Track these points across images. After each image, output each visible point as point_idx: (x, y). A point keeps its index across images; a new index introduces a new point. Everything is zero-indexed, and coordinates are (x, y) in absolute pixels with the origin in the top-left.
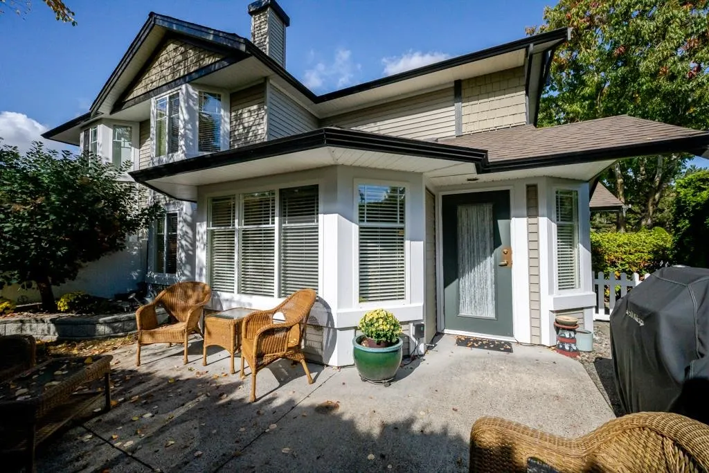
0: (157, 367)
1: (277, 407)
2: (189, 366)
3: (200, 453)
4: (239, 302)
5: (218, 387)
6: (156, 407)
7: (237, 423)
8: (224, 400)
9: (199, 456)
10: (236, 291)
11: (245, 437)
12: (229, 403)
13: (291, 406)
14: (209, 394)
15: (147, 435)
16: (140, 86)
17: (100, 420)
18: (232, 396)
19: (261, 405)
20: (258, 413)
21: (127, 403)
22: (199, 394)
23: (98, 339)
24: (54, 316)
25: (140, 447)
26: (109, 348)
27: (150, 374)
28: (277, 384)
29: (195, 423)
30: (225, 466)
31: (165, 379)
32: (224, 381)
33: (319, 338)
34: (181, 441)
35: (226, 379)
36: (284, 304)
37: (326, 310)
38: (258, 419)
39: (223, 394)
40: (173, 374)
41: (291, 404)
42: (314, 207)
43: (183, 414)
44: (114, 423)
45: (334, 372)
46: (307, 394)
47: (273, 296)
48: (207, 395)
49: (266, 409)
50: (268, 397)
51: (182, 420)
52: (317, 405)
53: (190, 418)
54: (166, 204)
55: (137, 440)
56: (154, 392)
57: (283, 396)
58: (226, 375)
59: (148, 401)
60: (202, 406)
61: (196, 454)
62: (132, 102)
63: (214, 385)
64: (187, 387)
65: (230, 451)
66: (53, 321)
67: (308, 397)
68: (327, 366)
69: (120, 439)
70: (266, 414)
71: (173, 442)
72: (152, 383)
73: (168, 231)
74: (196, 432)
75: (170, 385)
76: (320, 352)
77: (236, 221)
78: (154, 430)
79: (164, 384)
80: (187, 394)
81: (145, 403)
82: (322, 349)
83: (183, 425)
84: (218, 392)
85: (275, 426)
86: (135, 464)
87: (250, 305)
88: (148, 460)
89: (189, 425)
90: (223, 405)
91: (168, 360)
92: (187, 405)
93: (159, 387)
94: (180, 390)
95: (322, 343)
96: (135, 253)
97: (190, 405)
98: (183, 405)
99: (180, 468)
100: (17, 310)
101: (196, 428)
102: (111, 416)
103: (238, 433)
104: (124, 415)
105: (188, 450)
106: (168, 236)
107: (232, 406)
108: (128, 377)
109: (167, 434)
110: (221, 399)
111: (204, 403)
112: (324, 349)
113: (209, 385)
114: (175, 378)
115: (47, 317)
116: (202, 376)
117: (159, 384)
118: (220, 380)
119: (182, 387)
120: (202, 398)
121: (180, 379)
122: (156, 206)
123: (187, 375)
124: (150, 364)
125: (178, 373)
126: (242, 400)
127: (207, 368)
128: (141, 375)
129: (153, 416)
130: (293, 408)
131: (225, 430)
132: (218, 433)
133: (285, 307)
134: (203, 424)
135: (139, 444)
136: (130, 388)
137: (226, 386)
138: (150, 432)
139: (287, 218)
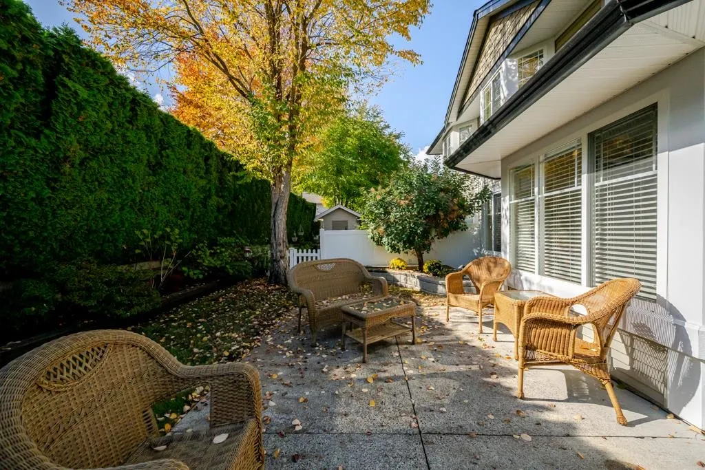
0: (459, 327)
1: (546, 421)
2: (481, 336)
3: (444, 410)
4: (539, 285)
5: (494, 365)
6: (439, 356)
7: (490, 407)
8: (493, 379)
9: (442, 412)
10: (536, 271)
11: (489, 425)
12: (495, 385)
13: (566, 432)
14: (482, 367)
15: (423, 373)
16: (473, 84)
17: (407, 348)
18: (502, 380)
19: (528, 406)
20: (518, 412)
21: (426, 344)
22: (474, 363)
23: (438, 296)
24: (420, 274)
25: (414, 378)
26: (441, 303)
27: (451, 330)
28: (565, 397)
29: (457, 384)
30: (455, 436)
31: (458, 339)
32: (503, 363)
33: (658, 364)
34: (438, 392)
35: (507, 361)
36: (589, 295)
37: (671, 319)
38: (515, 419)
39: (495, 374)
40: (466, 338)
41: (568, 431)
42: (651, 145)
43: (453, 372)
44: (413, 353)
45: (692, 435)
46: (604, 434)
47: (580, 283)
48: (480, 367)
49: (531, 415)
50: (542, 403)
51: (449, 376)
52: (613, 459)
53: (456, 378)
54: (493, 186)
55: (416, 373)
56: (446, 345)
57: (565, 413)
58: (509, 358)
59: (438, 349)
60: (470, 374)
61: (441, 409)
62: (468, 103)
63: (492, 362)
64: (469, 352)
65: (467, 426)
66: (418, 277)
67: (604, 437)
68: (676, 417)
69: (409, 366)
70: (526, 419)
71: (433, 389)
72: (448, 338)
73: (495, 212)
74: (453, 392)
75: (459, 345)
76: (661, 387)
77: (536, 189)
78: (428, 372)
79: (455, 342)
80: (466, 359)
81: (436, 350)
82: (666, 386)
83: (448, 380)
84: (490, 370)
85: (529, 438)
86: (406, 387)
87: (551, 289)
88: (413, 390)
89: (452, 383)
90: (488, 383)
91: (471, 325)
92: (460, 366)
93: (450, 343)
94: (462, 352)
95: (664, 373)
96: (475, 233)
97: (463, 368)
98: (457, 365)
99: (425, 411)
100: (408, 268)
101: (454, 389)
102: (413, 348)
103: (486, 417)
104: (419, 352)
105: (438, 402)
106: (495, 215)
107: (494, 389)
108: (436, 327)
109: (434, 379)
110: (490, 377)
111: (474, 372)
112: (669, 384)
113: (488, 359)
114: (465, 341)
115: (417, 274)
116: (487, 349)
117: (452, 340)
118: (501, 360)
119: (466, 350)
120: (474, 368)
121: (468, 343)
122: (486, 189)
123: (477, 343)
124: (457, 324)
125: (470, 338)
126: (509, 389)
127: (495, 344)
128: (445, 329)
129: (434, 362)
130: (568, 436)
131: (475, 406)
132: (468, 405)
133: (590, 299)
134: (462, 390)
135: (414, 375)
136: (434, 335)
137: (502, 368)
138: (426, 372)
139: (602, 172)
